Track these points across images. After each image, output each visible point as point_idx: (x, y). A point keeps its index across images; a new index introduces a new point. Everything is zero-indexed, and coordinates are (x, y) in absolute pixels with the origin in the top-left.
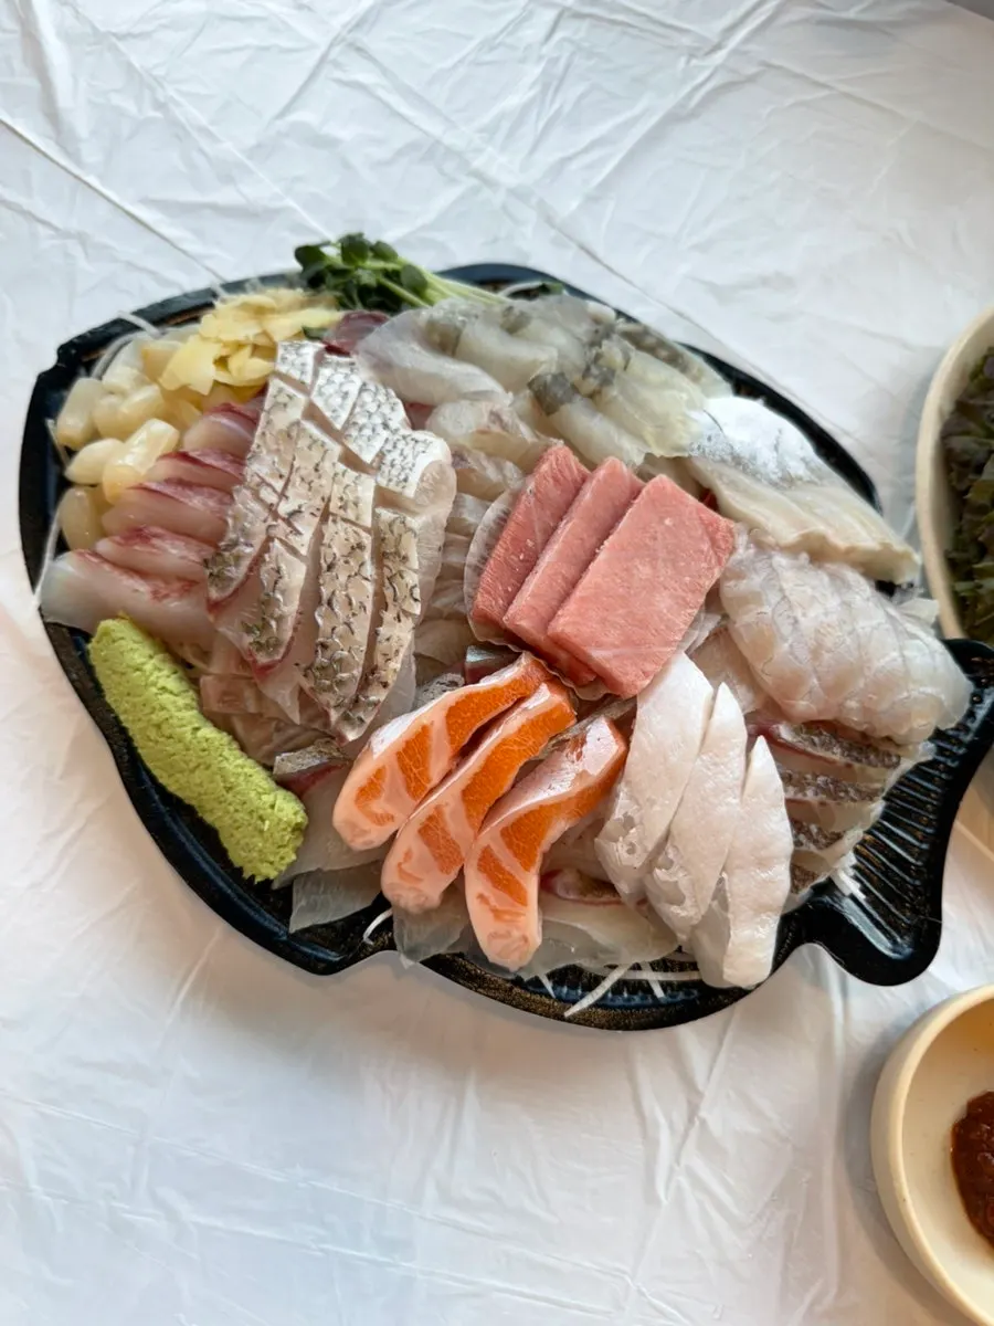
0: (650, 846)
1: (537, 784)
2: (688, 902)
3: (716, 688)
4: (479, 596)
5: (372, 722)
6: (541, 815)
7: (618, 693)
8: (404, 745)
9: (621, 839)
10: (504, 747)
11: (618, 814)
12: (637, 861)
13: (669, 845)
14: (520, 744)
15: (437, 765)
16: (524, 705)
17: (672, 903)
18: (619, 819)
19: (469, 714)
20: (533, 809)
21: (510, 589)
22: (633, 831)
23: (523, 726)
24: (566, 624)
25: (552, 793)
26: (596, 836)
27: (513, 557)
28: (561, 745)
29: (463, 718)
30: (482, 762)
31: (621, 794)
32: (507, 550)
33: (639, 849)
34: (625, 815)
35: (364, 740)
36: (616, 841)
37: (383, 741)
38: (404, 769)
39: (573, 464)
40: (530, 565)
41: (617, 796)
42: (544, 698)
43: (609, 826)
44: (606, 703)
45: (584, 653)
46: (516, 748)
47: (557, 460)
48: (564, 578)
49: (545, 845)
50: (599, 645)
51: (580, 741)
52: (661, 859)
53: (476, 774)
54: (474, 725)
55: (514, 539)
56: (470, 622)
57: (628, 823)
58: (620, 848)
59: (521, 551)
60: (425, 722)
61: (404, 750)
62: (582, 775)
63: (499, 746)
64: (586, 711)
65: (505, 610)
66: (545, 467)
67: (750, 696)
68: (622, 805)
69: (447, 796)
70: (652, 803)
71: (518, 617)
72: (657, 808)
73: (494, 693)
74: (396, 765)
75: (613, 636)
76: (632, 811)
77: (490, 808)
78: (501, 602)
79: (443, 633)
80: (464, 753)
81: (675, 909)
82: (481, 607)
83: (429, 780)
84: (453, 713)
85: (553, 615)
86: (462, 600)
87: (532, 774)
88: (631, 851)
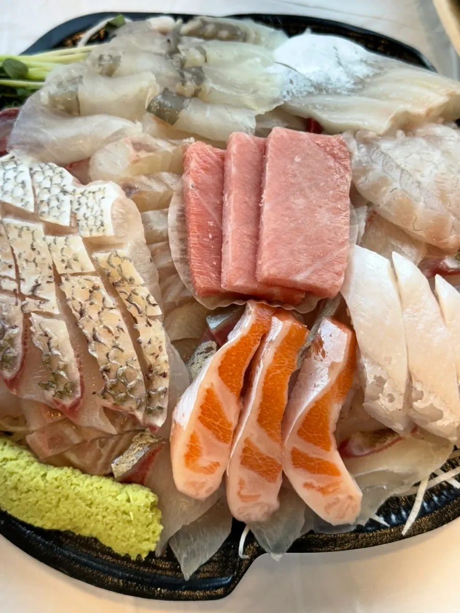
0: (403, 390)
1: (305, 388)
2: (446, 414)
3: (390, 258)
4: (197, 279)
5: (169, 406)
6: (318, 408)
7: (326, 297)
8: (201, 410)
9: (380, 395)
10: (271, 375)
11: (370, 379)
12: (399, 404)
13: (414, 382)
14: (280, 368)
15: (230, 411)
16: (268, 339)
17: (435, 420)
18: (372, 383)
19: (234, 365)
20: (311, 407)
21: (215, 263)
22: (386, 385)
23: (276, 354)
24: (268, 268)
25: (319, 389)
26: (363, 402)
27: (204, 239)
28: (306, 353)
29: (232, 370)
30: (260, 393)
31: (366, 365)
32: (198, 237)
33: (395, 395)
34: (375, 378)
35: (169, 421)
36: (378, 398)
37: (183, 415)
38: (209, 426)
39: (211, 152)
40: (219, 238)
41: (363, 367)
42: (279, 327)
43: (368, 391)
44: (321, 307)
45: (290, 281)
46: (278, 371)
47: (198, 154)
48: (249, 236)
49: (332, 426)
50: (298, 271)
51: (318, 344)
52: (414, 395)
53: (261, 404)
54: (241, 371)
55: (199, 227)
56: (198, 300)
57: (380, 381)
58: (383, 402)
59: (208, 232)
60: (207, 386)
61: (202, 413)
62: (332, 366)
63: (267, 376)
64: (310, 320)
65: (219, 279)
66: (193, 165)
67: (414, 251)
68: (370, 373)
69: (248, 429)
70: (389, 360)
71: (233, 280)
72: (394, 361)
73: (243, 341)
74: (201, 426)
75: (303, 259)
76: (379, 372)
77: (282, 422)
78: (214, 275)
79: (182, 317)
80: (244, 394)
81: (439, 423)
82: (202, 286)
83: (230, 425)
84: (223, 370)
85: (255, 266)
86: (184, 288)
87: (297, 383)
88: (392, 399)
